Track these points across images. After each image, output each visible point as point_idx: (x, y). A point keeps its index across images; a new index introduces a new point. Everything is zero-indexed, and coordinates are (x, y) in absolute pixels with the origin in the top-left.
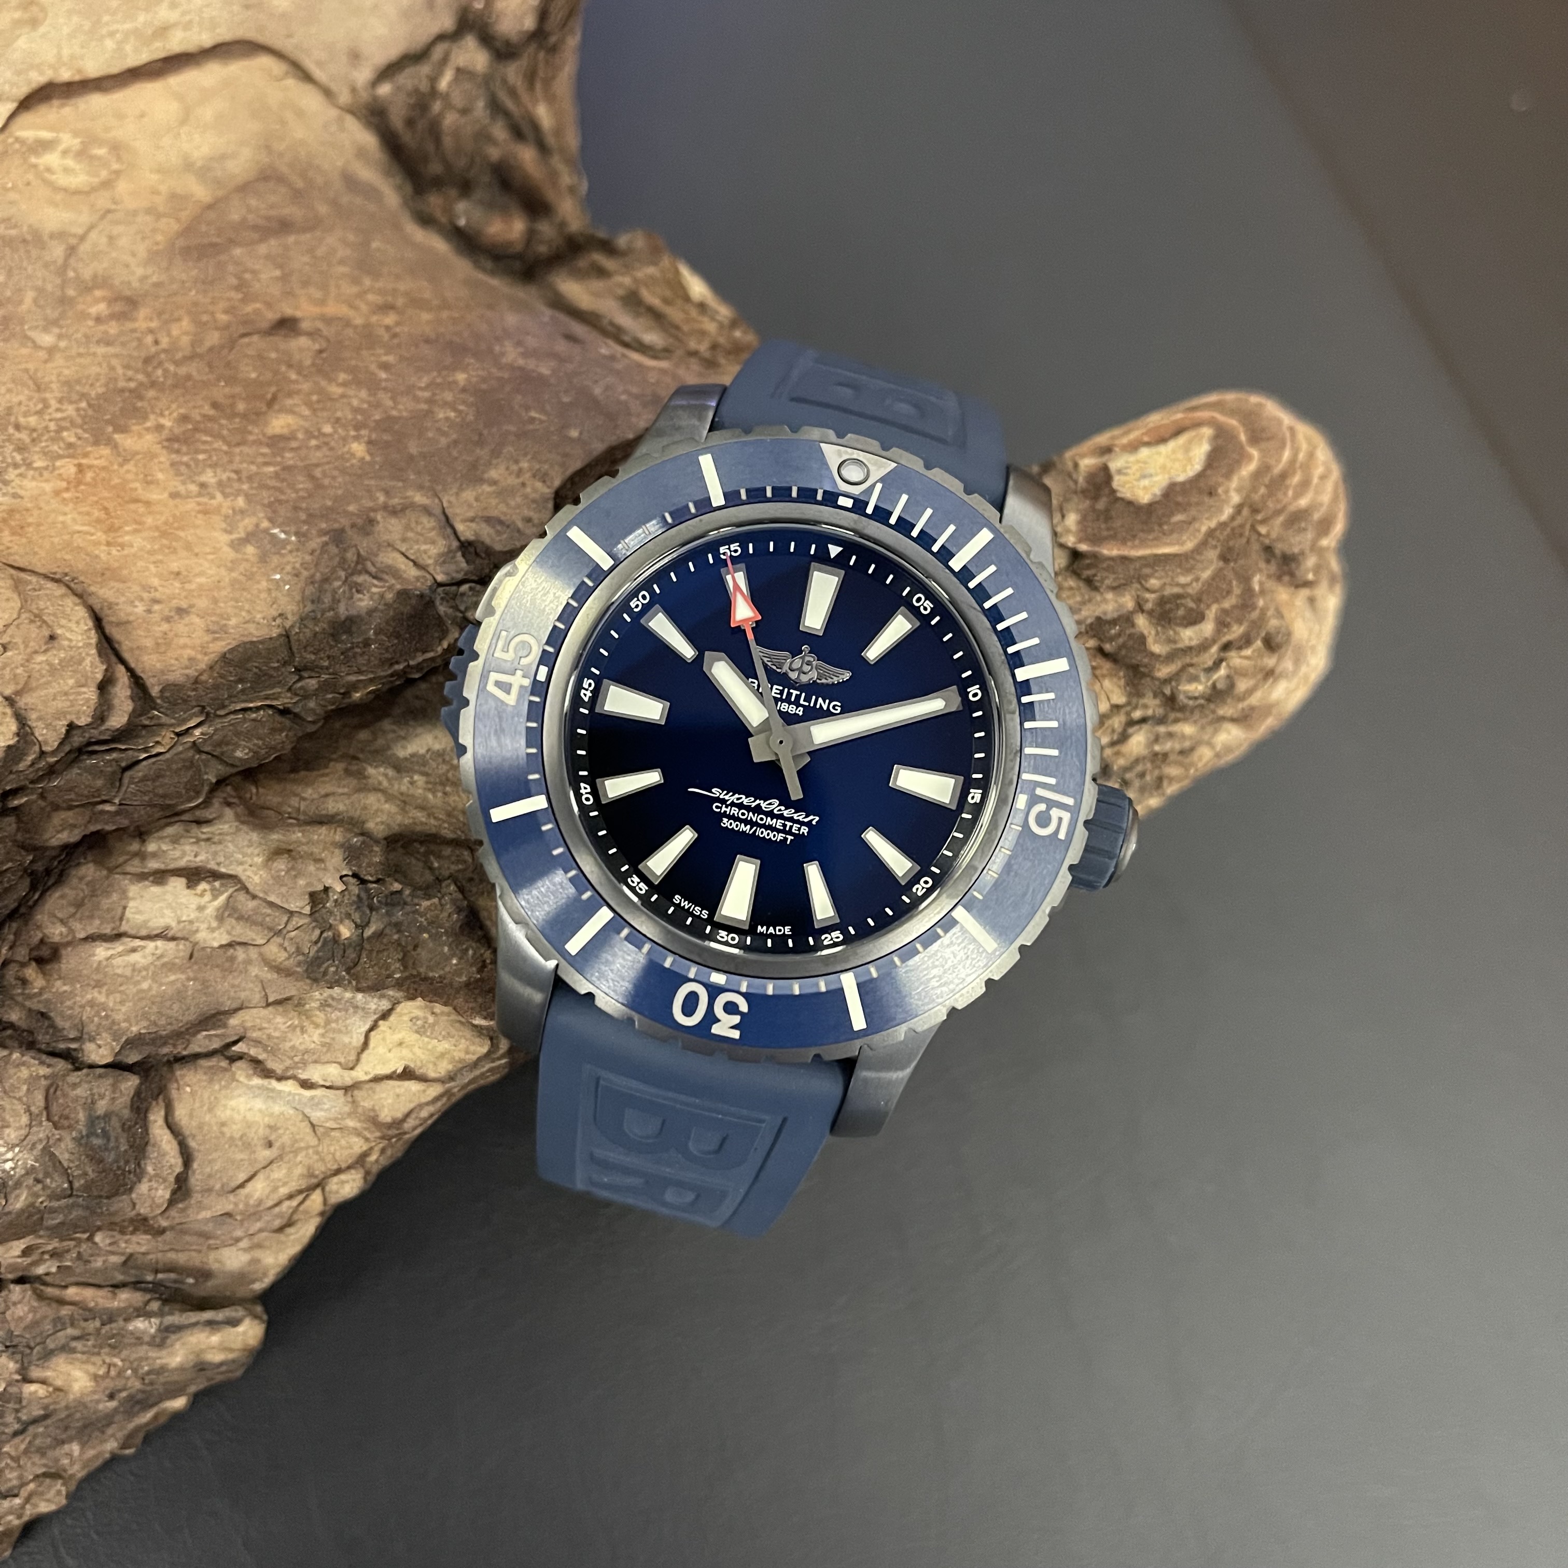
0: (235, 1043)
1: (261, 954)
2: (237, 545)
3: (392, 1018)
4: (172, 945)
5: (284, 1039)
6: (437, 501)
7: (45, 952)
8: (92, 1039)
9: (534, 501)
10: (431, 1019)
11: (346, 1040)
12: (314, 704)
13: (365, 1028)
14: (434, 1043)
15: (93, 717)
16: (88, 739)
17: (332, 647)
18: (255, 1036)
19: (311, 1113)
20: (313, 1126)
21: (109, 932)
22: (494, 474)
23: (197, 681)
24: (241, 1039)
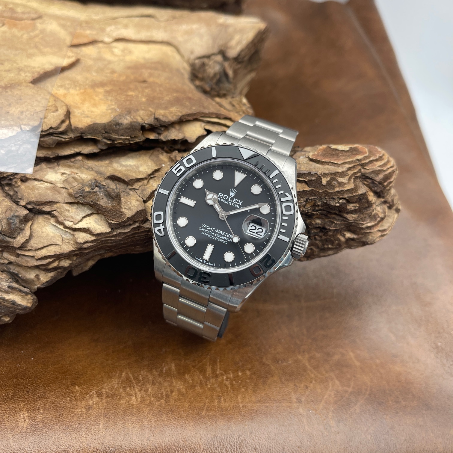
0: (53, 211)
1: (68, 191)
2: (107, 110)
3: (91, 217)
4: (51, 185)
5: (64, 212)
6: (155, 111)
7: (24, 179)
8: (23, 200)
9: (177, 116)
10: (100, 220)
11: (78, 217)
12: (105, 140)
13: (83, 216)
14: (98, 226)
15: (57, 127)
16: (54, 132)
17: (114, 128)
18: (58, 210)
19: (64, 236)
20: (63, 240)
21: (40, 179)
22: (171, 110)
23: (82, 128)
24: (55, 210)
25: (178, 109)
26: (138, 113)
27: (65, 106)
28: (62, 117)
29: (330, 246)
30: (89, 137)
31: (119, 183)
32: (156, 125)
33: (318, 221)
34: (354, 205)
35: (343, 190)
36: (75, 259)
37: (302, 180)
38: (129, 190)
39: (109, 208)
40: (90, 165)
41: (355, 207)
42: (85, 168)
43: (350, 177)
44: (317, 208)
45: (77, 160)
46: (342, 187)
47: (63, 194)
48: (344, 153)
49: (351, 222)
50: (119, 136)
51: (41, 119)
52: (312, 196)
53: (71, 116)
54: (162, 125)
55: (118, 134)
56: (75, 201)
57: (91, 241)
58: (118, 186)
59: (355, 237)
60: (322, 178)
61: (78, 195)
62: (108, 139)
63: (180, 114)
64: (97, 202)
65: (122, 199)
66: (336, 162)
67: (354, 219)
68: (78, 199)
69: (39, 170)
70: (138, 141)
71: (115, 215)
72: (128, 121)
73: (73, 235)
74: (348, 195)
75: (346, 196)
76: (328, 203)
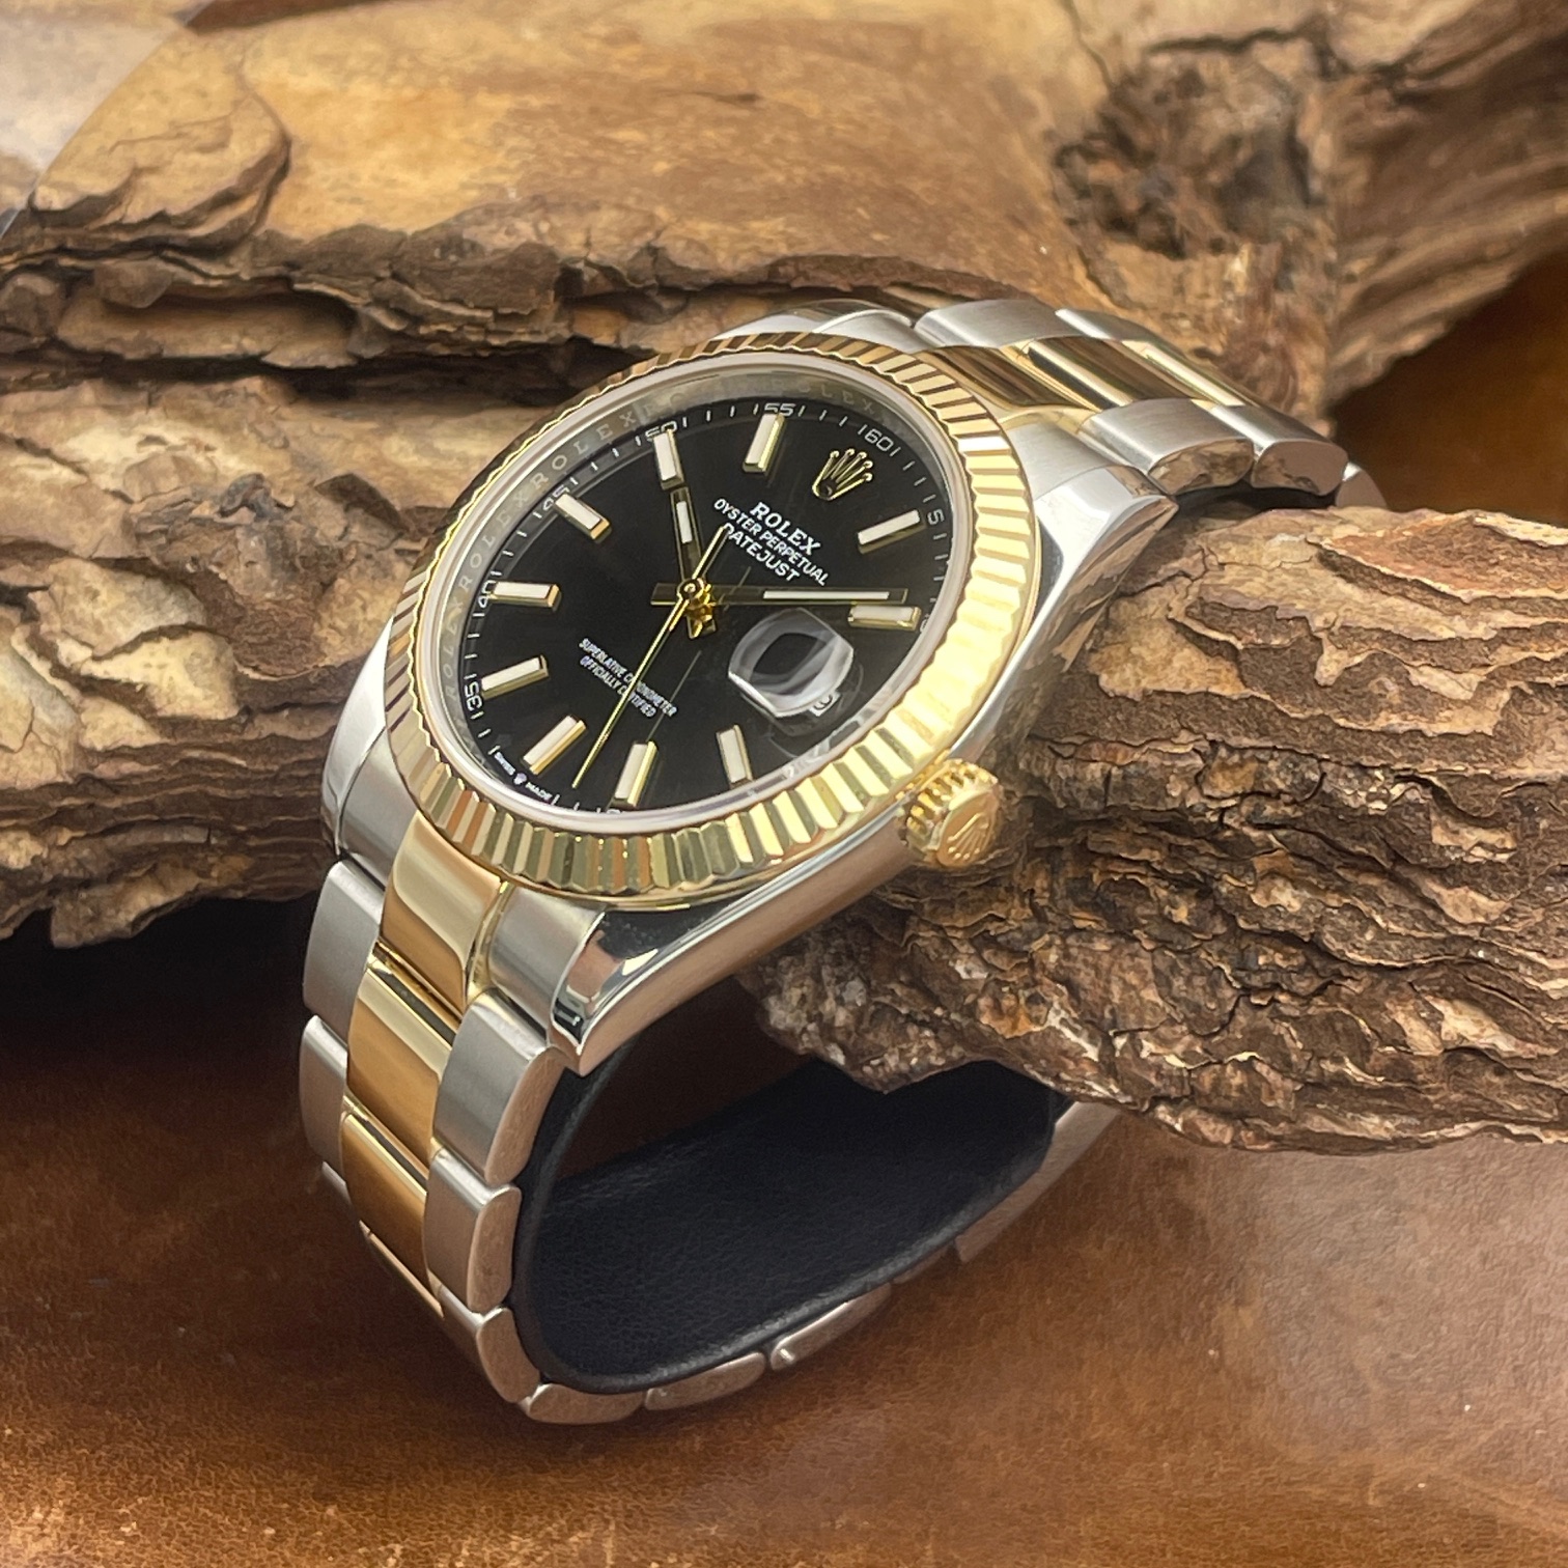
0: (34, 589)
1: (127, 510)
2: (464, 186)
3: (178, 643)
4: (73, 474)
5: (73, 599)
6: (673, 220)
9: (761, 254)
10: (209, 665)
11: (120, 629)
12: (380, 316)
13: (145, 629)
14: (190, 684)
15: (185, 214)
16: (168, 237)
17: (433, 259)
18: (57, 588)
19: (41, 714)
20: (30, 730)
21: (41, 445)
22: (755, 225)
23: (298, 241)
24: (44, 588)
25: (791, 230)
26: (591, 216)
27: (268, 136)
28: (228, 180)
29: (1351, 1069)
30: (317, 288)
31: (372, 520)
32: (634, 280)
33: (1287, 898)
34: (1491, 837)
35: (1420, 733)
36: (63, 841)
37: (1217, 642)
38: (393, 556)
39: (258, 608)
40: (286, 426)
41: (1493, 849)
42: (259, 434)
43: (1491, 676)
44: (1269, 810)
45: (235, 393)
46: (1422, 715)
47: (103, 520)
48: (1525, 556)
49: (1462, 932)
50: (443, 301)
51: (137, 172)
52: (1246, 736)
53: (285, 187)
54: (668, 282)
55: (439, 289)
56: (134, 554)
57: (137, 749)
58: (356, 529)
59: (1505, 1045)
60: (1328, 648)
61: (152, 528)
62: (392, 306)
63: (783, 250)
64: (214, 569)
65: (340, 581)
66: (1445, 588)
67: (1481, 920)
68: (145, 543)
69: (55, 408)
70: (526, 338)
71: (270, 642)
72: (513, 239)
73: (77, 710)
74: (1444, 765)
75: (1428, 767)
76: (1327, 788)
